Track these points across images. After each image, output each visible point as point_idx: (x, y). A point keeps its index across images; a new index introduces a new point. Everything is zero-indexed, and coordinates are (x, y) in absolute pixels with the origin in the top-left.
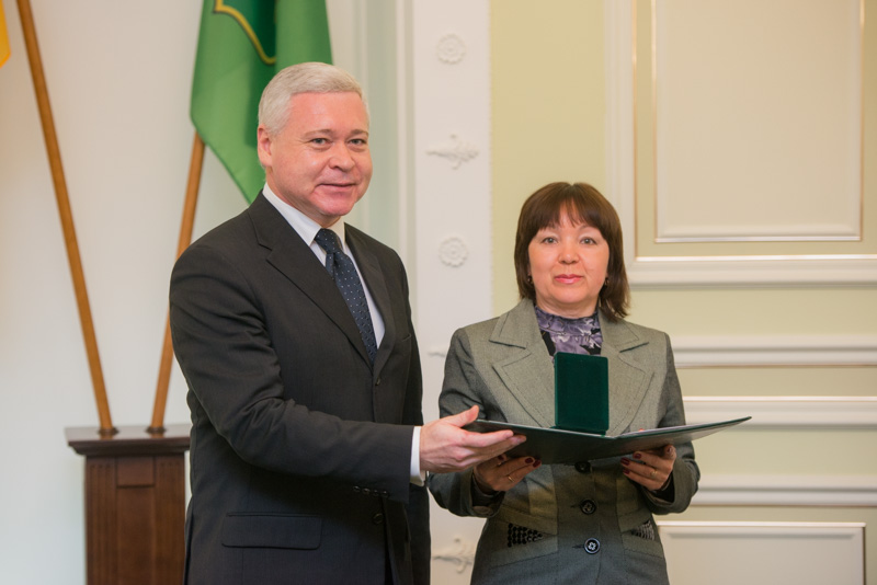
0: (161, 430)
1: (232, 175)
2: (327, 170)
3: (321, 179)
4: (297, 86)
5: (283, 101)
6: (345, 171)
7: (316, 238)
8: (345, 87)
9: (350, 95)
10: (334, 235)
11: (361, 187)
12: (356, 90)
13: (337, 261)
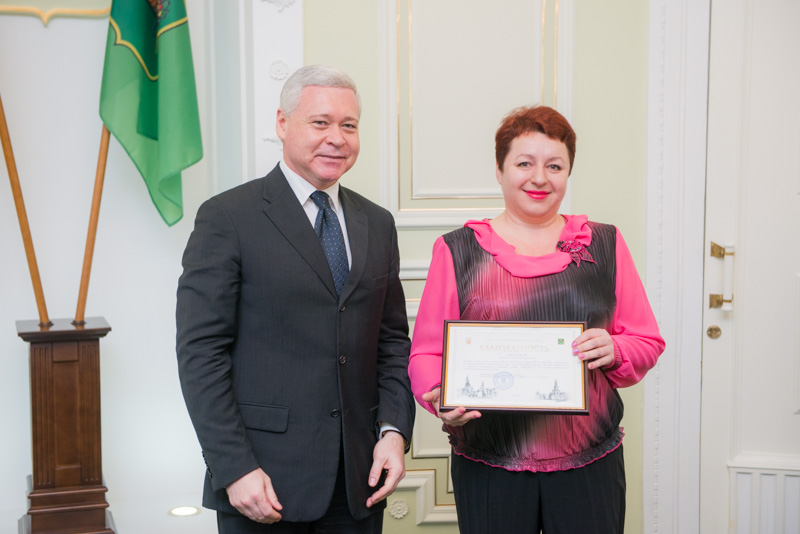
3: (318, 152)
4: (307, 80)
5: (296, 90)
6: (337, 147)
7: (311, 196)
8: (343, 84)
9: (347, 90)
10: (326, 196)
11: (349, 160)
12: (351, 87)
13: (325, 216)
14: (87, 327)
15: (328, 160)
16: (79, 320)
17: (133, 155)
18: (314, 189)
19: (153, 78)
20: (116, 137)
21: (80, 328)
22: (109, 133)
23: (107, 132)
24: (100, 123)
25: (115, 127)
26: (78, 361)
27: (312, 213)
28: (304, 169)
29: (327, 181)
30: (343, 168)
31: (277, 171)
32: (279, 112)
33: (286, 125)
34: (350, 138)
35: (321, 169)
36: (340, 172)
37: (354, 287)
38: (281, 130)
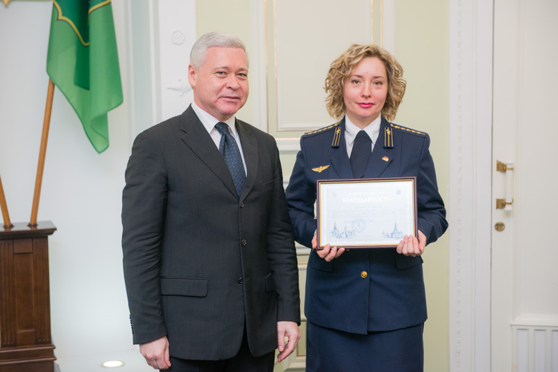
0: (35, 225)
1: (68, 100)
2: (225, 89)
3: (221, 94)
4: (210, 42)
5: (203, 51)
6: (235, 90)
7: (215, 127)
8: (236, 45)
9: (239, 49)
10: (226, 126)
11: (243, 101)
12: (242, 47)
13: (227, 140)
14: (39, 227)
15: (228, 100)
16: (33, 223)
17: (72, 101)
18: (217, 121)
19: (86, 44)
20: (59, 88)
21: (33, 229)
22: (54, 85)
23: (52, 85)
24: (47, 78)
25: (58, 81)
26: (32, 253)
27: (217, 138)
28: (210, 107)
29: (227, 115)
30: (239, 105)
31: (190, 110)
32: (190, 66)
33: (196, 76)
34: (243, 84)
35: (224, 106)
36: (237, 108)
37: (249, 190)
38: (192, 79)
